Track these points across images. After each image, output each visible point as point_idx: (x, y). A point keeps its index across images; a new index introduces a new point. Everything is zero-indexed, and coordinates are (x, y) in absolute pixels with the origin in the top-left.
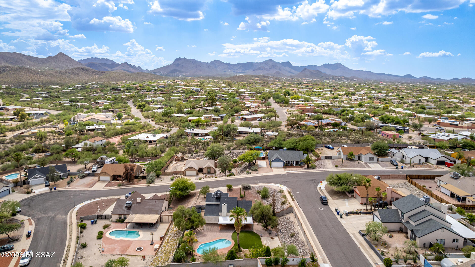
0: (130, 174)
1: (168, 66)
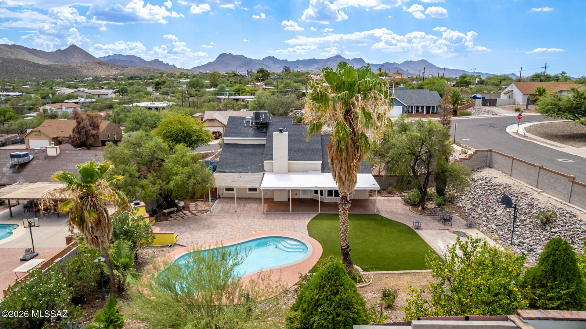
0: (86, 132)
1: (210, 64)
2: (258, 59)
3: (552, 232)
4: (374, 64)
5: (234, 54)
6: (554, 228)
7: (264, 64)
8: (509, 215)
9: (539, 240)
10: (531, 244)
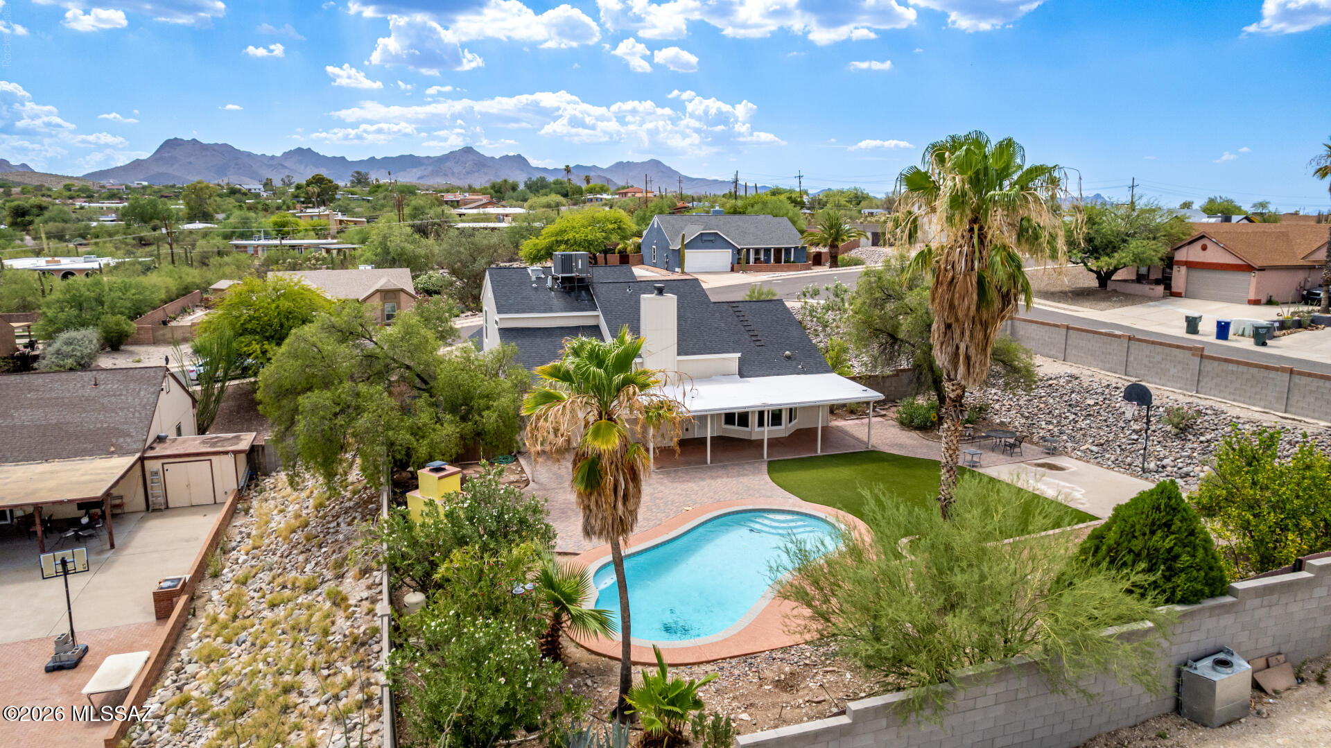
1: (137, 164)
2: (269, 154)
3: (1202, 442)
4: (551, 168)
5: (205, 141)
6: (1202, 434)
7: (286, 167)
8: (1107, 426)
9: (1189, 457)
10: (1180, 465)
